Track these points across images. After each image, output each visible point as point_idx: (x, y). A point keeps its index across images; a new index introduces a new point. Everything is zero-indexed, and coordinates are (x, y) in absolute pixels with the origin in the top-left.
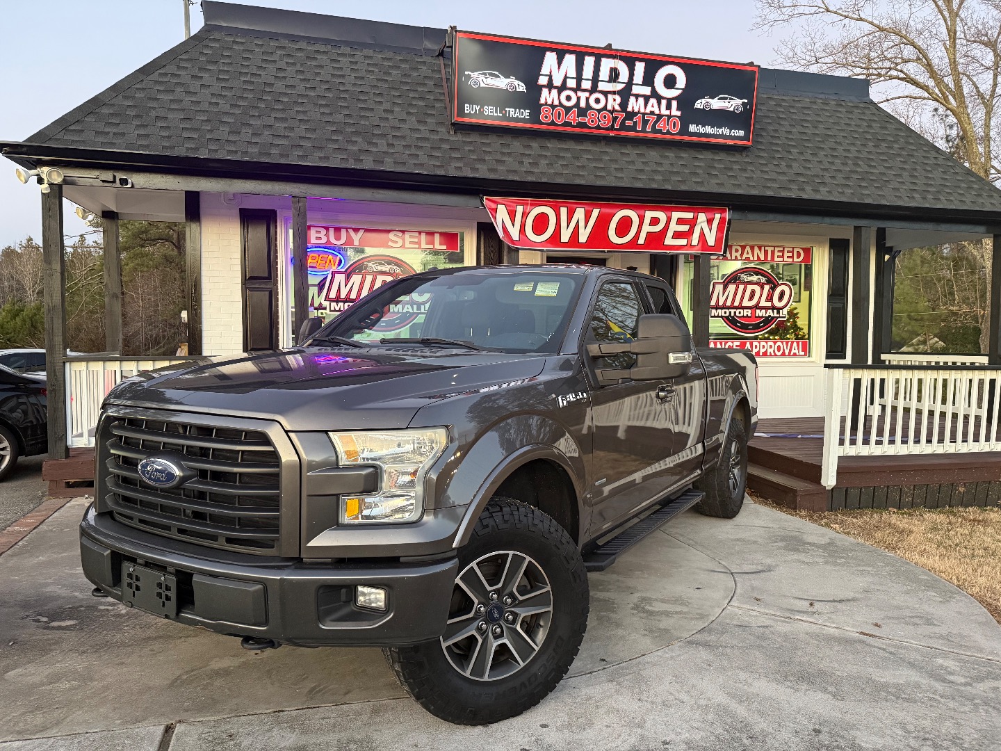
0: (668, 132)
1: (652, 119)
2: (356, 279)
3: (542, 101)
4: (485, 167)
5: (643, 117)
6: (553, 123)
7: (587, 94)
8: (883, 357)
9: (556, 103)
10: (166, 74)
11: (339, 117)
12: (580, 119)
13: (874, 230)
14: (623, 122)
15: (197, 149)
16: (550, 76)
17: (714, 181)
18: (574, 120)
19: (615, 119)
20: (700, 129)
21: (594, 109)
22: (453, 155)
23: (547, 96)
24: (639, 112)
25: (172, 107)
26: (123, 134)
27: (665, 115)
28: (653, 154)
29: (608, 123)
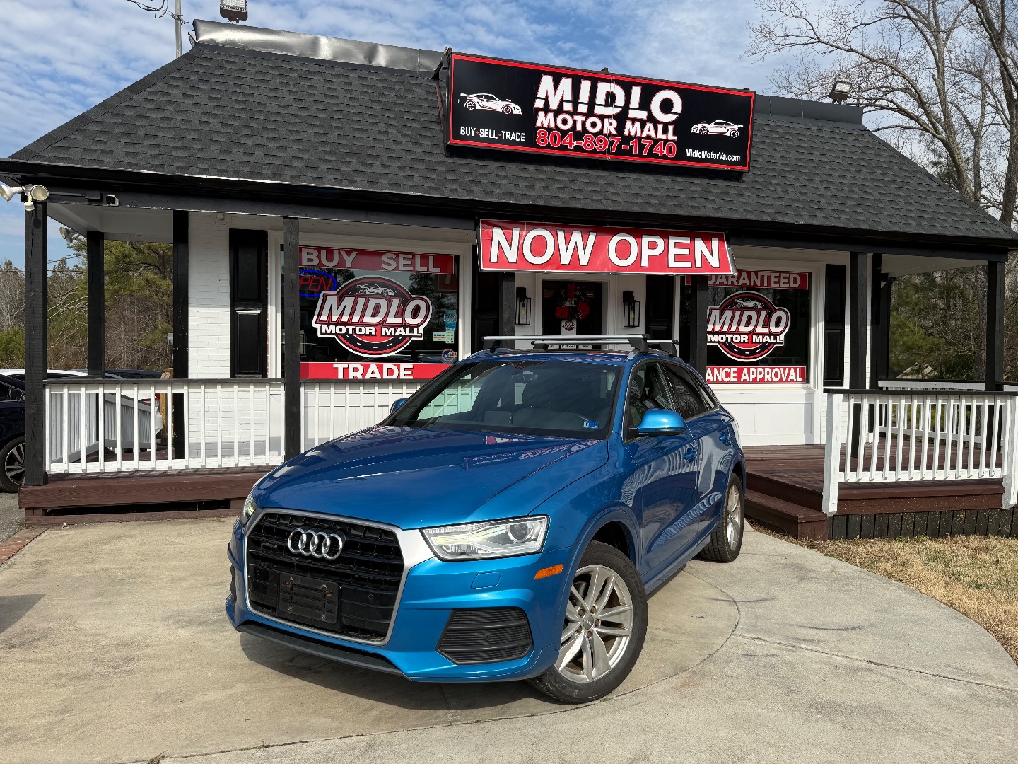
0: (665, 157)
1: (648, 143)
2: (348, 301)
3: (539, 124)
4: (481, 189)
5: (640, 141)
6: (549, 147)
7: (583, 118)
8: (881, 384)
9: (552, 126)
10: (155, 93)
11: (332, 138)
12: (576, 143)
13: (870, 255)
14: (619, 146)
15: (185, 168)
16: (546, 99)
17: (709, 205)
18: (571, 144)
19: (611, 143)
20: (697, 154)
21: (591, 133)
22: (449, 177)
23: (543, 120)
24: (636, 136)
25: (161, 125)
26: (111, 152)
27: (662, 140)
28: (650, 179)
29: (604, 147)
